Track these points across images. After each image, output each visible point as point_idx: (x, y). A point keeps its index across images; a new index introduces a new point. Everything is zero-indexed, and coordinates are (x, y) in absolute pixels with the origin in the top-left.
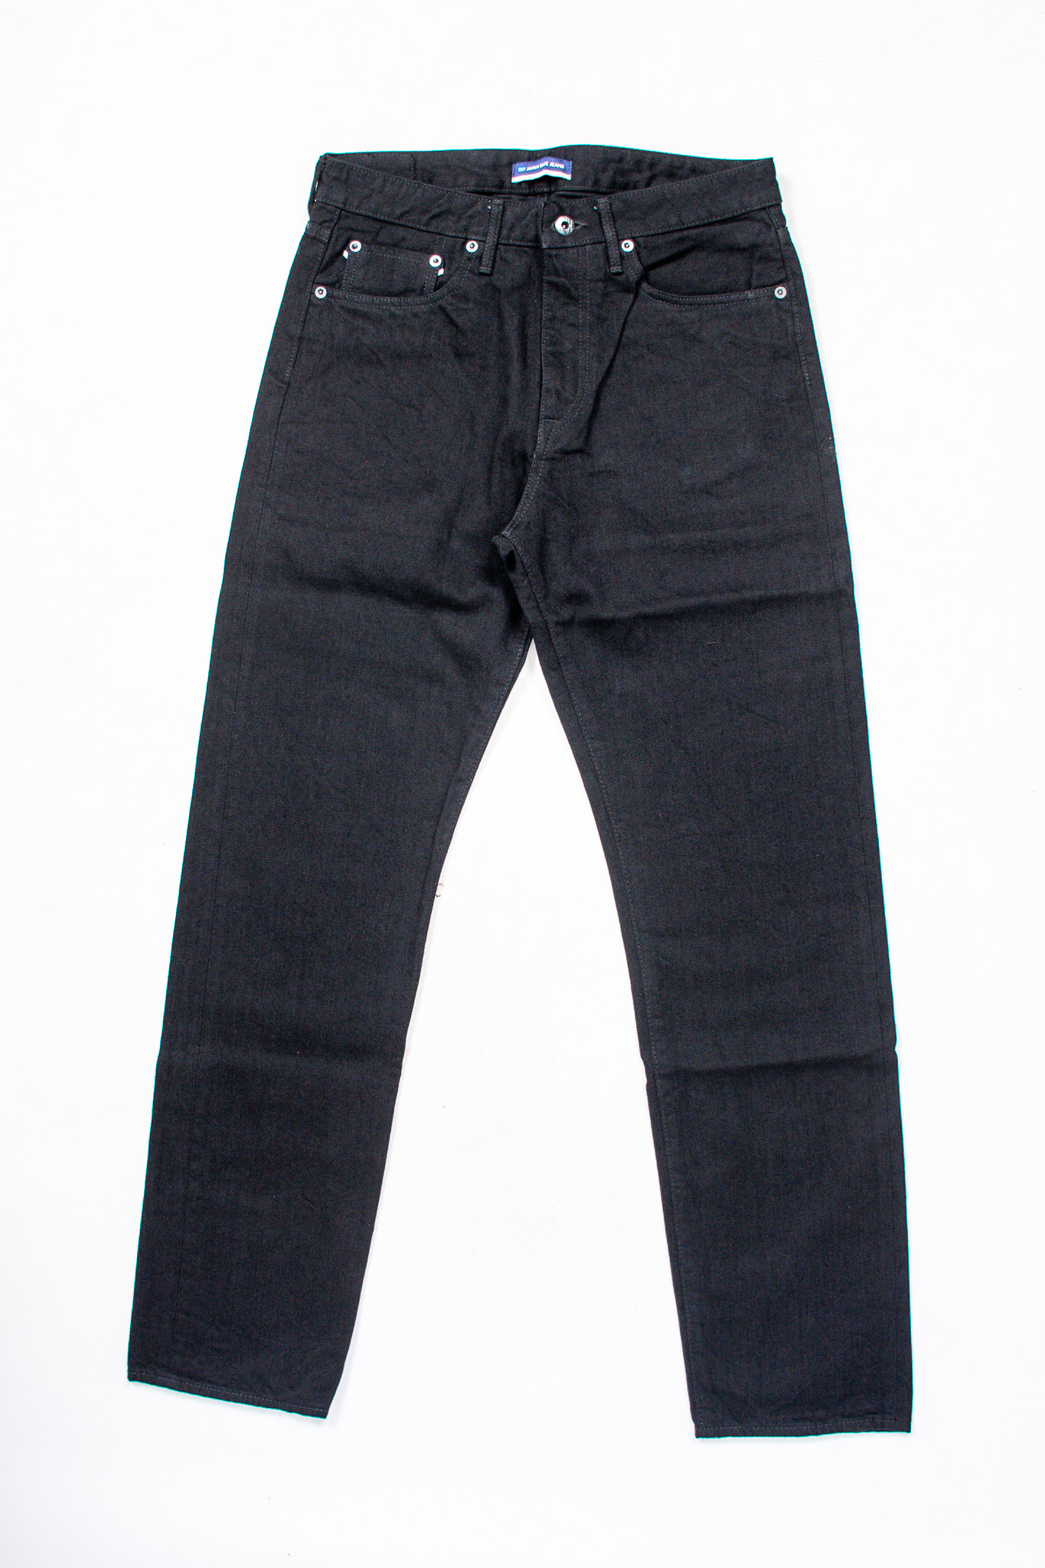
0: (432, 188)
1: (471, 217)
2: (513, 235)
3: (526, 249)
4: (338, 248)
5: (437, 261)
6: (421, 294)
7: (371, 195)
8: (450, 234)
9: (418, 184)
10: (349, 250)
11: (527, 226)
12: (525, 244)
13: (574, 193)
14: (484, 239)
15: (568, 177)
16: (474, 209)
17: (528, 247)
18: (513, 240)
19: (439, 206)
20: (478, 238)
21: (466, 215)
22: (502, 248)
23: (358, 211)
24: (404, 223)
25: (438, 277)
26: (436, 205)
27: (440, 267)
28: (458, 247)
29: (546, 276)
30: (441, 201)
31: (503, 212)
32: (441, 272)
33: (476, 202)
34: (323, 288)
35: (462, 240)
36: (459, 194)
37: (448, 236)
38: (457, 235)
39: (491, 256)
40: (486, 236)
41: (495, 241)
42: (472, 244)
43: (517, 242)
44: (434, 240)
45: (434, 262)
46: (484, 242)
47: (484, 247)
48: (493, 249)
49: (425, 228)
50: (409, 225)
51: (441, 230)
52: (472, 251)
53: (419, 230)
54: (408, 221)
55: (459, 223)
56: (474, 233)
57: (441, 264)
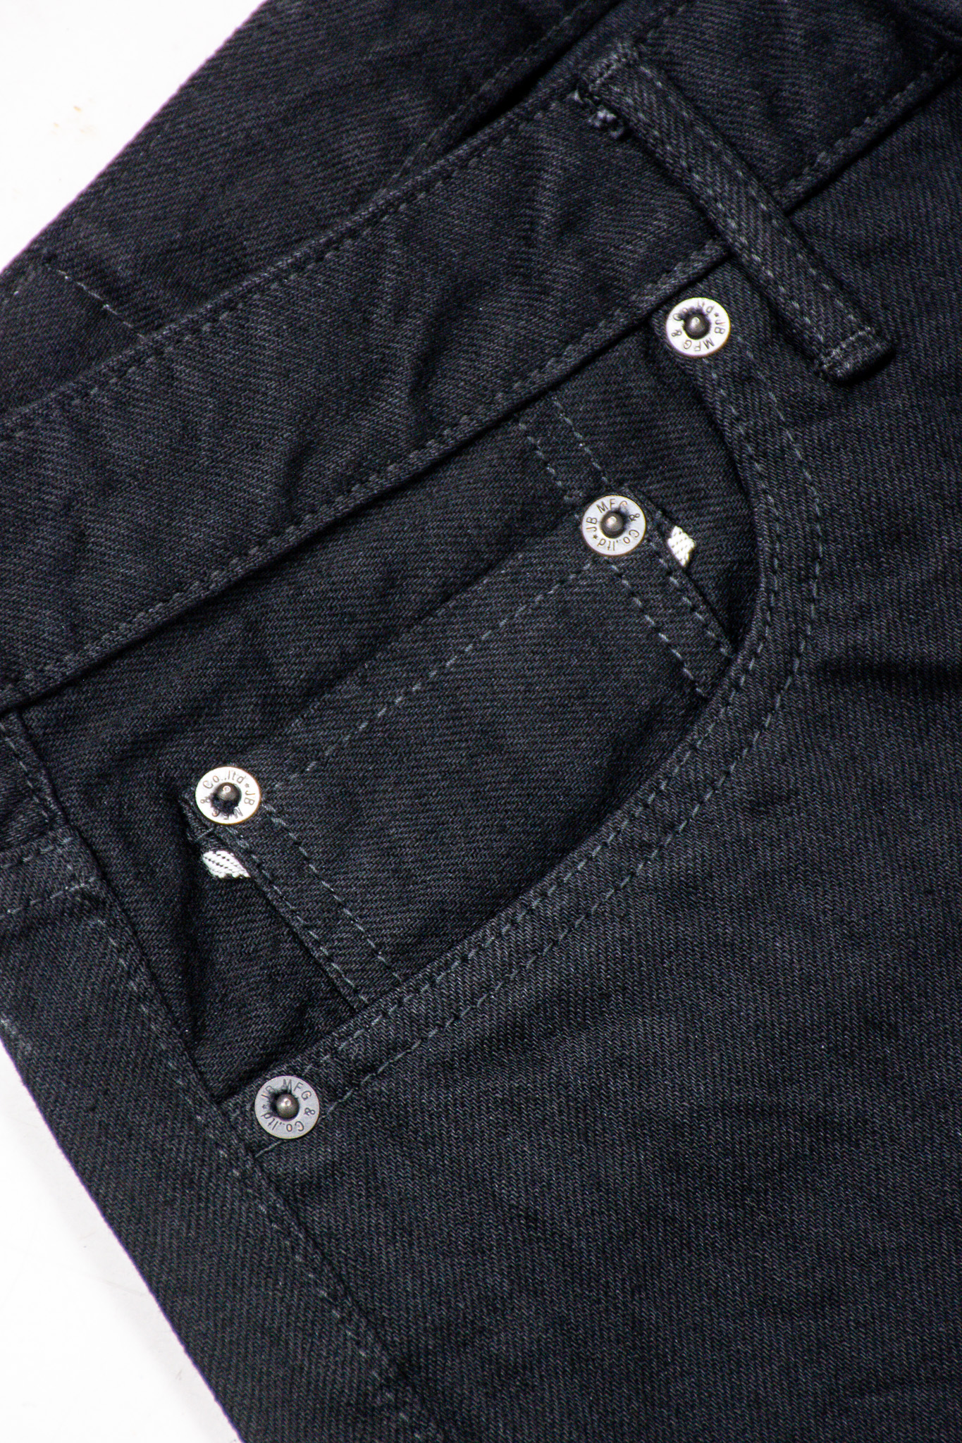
0: (298, 267)
1: (570, 223)
2: (808, 121)
3: (908, 132)
4: (168, 867)
5: (624, 518)
6: (696, 706)
7: (80, 537)
8: (554, 369)
9: (229, 305)
10: (220, 836)
11: (820, 39)
12: (886, 113)
14: (712, 250)
16: (550, 179)
17: (907, 115)
18: (829, 145)
19: (400, 311)
20: (680, 275)
21: (542, 234)
22: (818, 214)
23: (93, 651)
24: (326, 515)
25: (687, 570)
26: (380, 314)
27: (658, 532)
28: (642, 385)
30: (389, 283)
31: (674, 82)
32: (681, 545)
33: (530, 146)
34: (277, 1083)
35: (631, 343)
36: (427, 186)
37: (556, 386)
38: (591, 339)
39: (816, 282)
40: (712, 231)
41: (767, 217)
42: (686, 318)
43: (849, 135)
44: (524, 456)
45: (613, 534)
46: (729, 257)
47: (750, 277)
48: (793, 251)
49: (434, 449)
50: (359, 494)
51: (508, 390)
52: (718, 338)
53: (417, 479)
54: (343, 485)
55: (545, 291)
56: (654, 268)
57: (649, 515)
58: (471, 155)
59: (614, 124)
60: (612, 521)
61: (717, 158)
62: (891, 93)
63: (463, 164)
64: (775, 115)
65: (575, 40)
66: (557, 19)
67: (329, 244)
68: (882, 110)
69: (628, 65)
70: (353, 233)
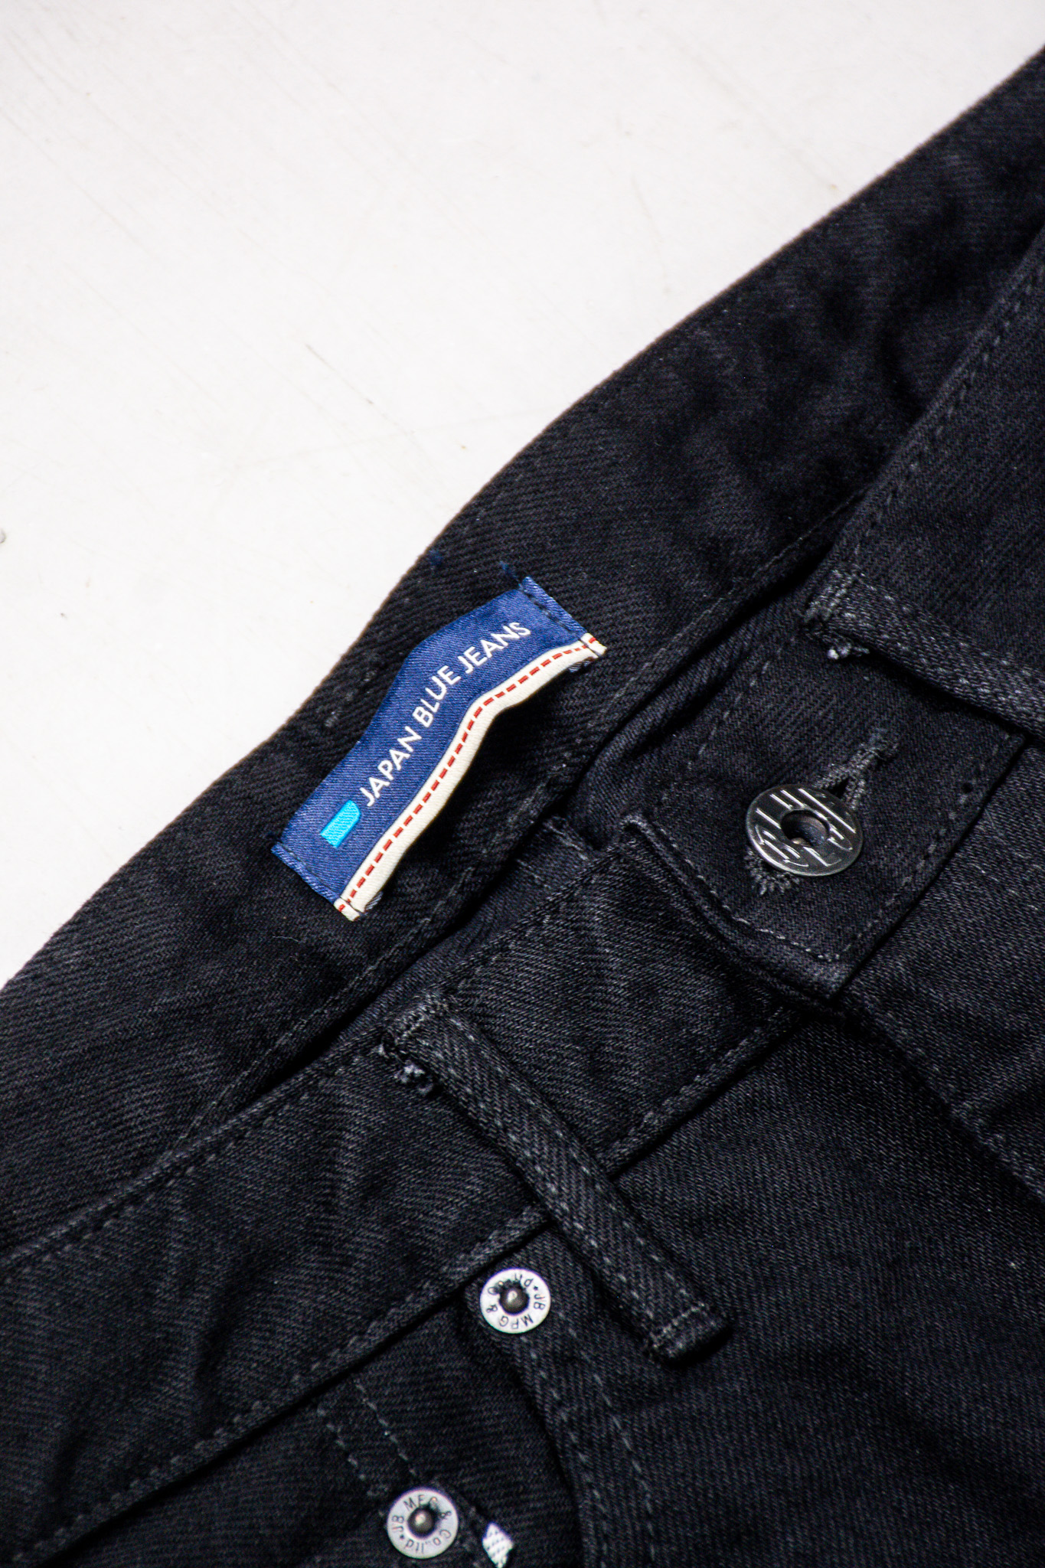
0: (74, 1236)
1: (374, 1187)
2: (633, 1078)
3: (741, 1091)
5: (434, 1515)
8: (357, 1347)
11: (645, 991)
12: (717, 1071)
13: (681, 691)
14: (530, 1217)
15: (587, 648)
16: (352, 1139)
17: (740, 1074)
18: (657, 1103)
19: (186, 1284)
20: (494, 1244)
21: (343, 1199)
22: (643, 1179)
24: (101, 1513)
26: (165, 1287)
27: (472, 1531)
28: (453, 1365)
29: (959, 1097)
30: (174, 1252)
31: (487, 1035)
32: (497, 1544)
33: (331, 1104)
35: (442, 1319)
36: (217, 1147)
37: (359, 1366)
38: (397, 1315)
39: (645, 1253)
40: (530, 1196)
41: (590, 1182)
42: (502, 1291)
43: (677, 1094)
44: (324, 1444)
45: (422, 1533)
46: (550, 1224)
47: (572, 1246)
48: (618, 1219)
49: (222, 1438)
50: (138, 1489)
51: (305, 1371)
52: (537, 1314)
53: (204, 1473)
54: (121, 1479)
55: (347, 1261)
56: (467, 1237)
57: (462, 1512)
58: (266, 1113)
59: (422, 1081)
60: (421, 1519)
61: (535, 1117)
62: (722, 1050)
63: (257, 1122)
64: (598, 1071)
65: (380, 991)
66: (360, 968)
67: (108, 1210)
68: (712, 1068)
69: (437, 1017)
70: (135, 1199)
